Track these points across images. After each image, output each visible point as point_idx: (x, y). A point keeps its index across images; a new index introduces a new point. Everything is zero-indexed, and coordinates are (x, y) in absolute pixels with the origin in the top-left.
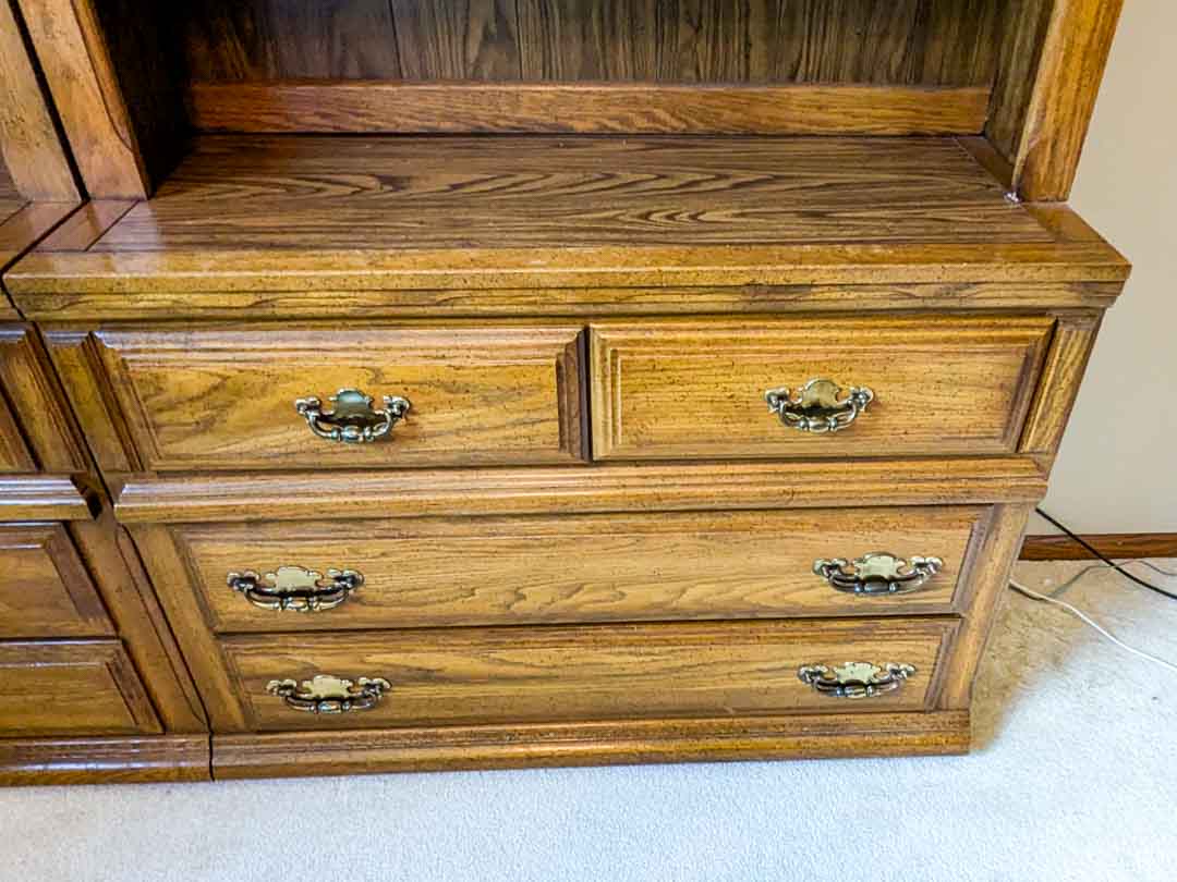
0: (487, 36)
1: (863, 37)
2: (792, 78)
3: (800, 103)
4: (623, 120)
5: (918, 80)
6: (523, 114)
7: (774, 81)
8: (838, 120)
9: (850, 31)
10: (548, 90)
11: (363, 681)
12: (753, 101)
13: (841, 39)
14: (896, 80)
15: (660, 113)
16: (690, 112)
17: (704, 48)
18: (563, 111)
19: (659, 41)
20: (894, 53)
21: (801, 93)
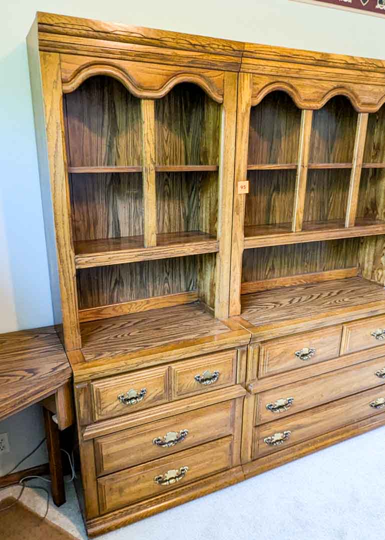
0: (270, 269)
1: (336, 261)
2: (324, 270)
3: (327, 275)
4: (295, 283)
5: (345, 268)
6: (276, 285)
7: (321, 271)
8: (333, 277)
9: (334, 259)
10: (281, 279)
11: (285, 433)
12: (319, 275)
13: (332, 260)
14: (341, 268)
15: (302, 281)
16: (307, 280)
17: (309, 266)
18: (284, 283)
19: (301, 266)
20: (341, 262)
21: (328, 272)
